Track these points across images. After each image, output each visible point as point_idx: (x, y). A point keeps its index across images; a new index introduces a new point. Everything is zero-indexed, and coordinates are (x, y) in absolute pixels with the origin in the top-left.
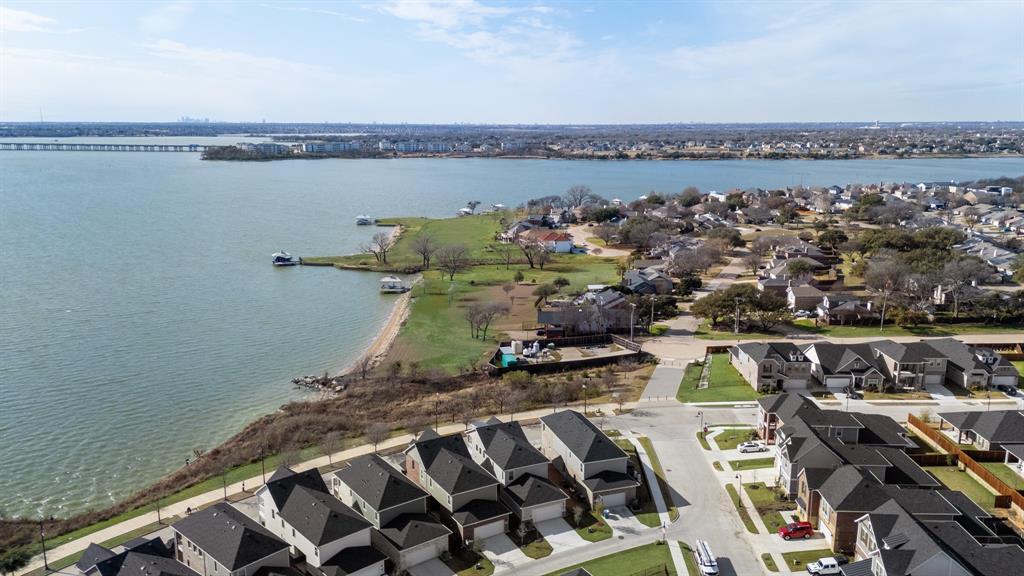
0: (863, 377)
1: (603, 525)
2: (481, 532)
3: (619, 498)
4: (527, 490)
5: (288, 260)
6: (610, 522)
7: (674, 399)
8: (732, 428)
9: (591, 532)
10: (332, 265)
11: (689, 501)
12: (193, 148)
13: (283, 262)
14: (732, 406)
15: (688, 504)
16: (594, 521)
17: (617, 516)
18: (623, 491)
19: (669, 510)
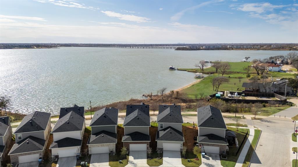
1: (198, 160)
2: (133, 147)
3: (215, 149)
4: (164, 133)
5: (174, 68)
6: (203, 160)
7: (290, 118)
9: (189, 161)
10: (186, 71)
11: (262, 162)
13: (172, 69)
15: (260, 163)
16: (195, 156)
17: (210, 158)
18: (218, 146)
19: (244, 162)
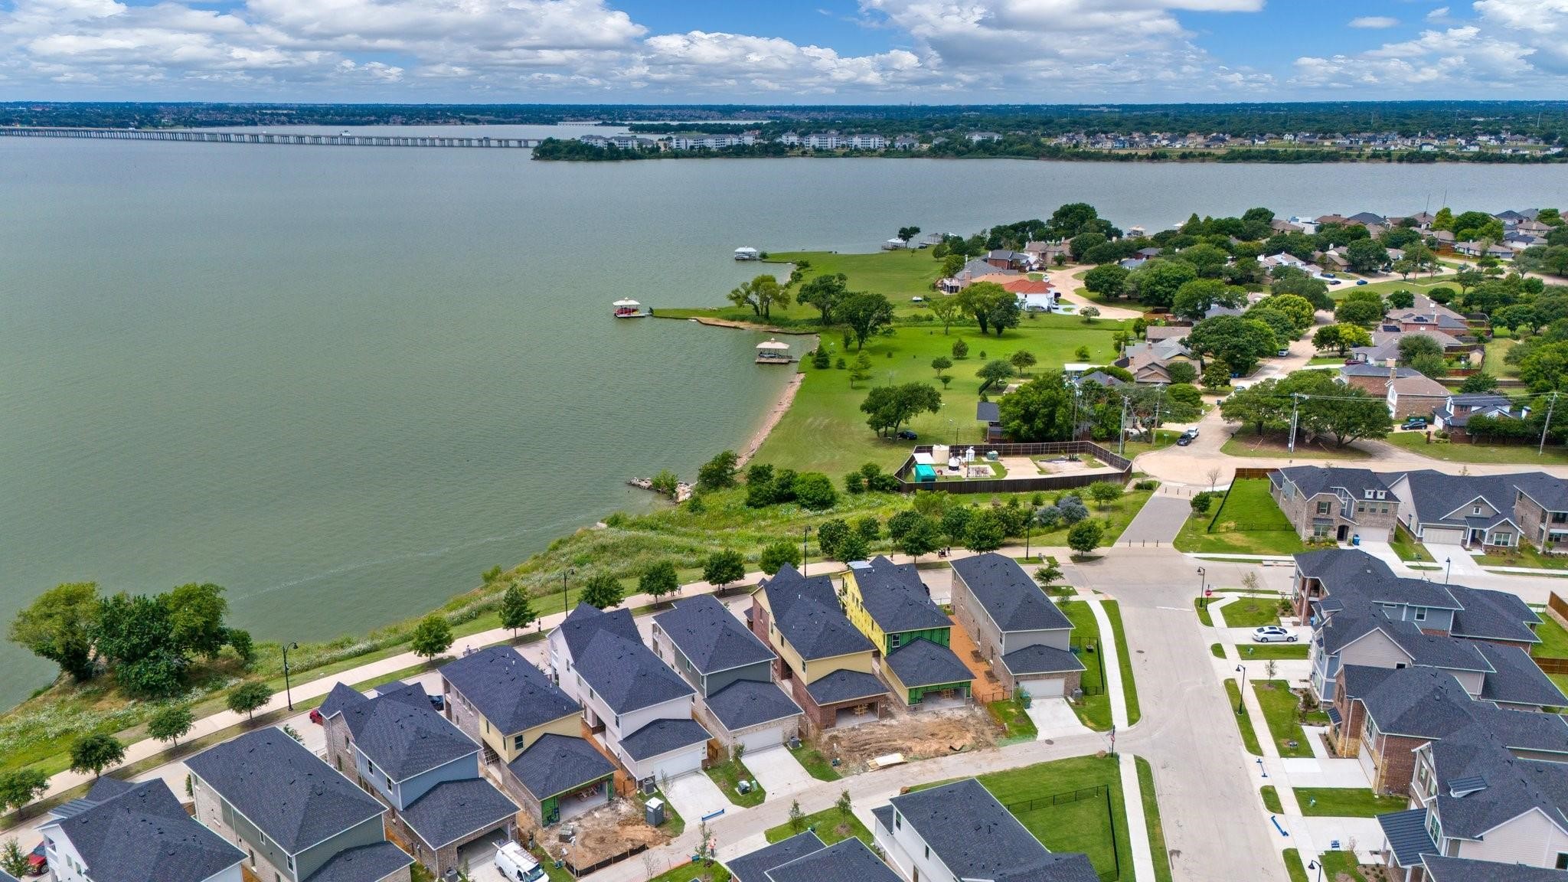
0: (1486, 530)
7: (1170, 545)
8: (1250, 596)
12: (523, 144)
14: (1260, 561)
18: (1063, 676)
